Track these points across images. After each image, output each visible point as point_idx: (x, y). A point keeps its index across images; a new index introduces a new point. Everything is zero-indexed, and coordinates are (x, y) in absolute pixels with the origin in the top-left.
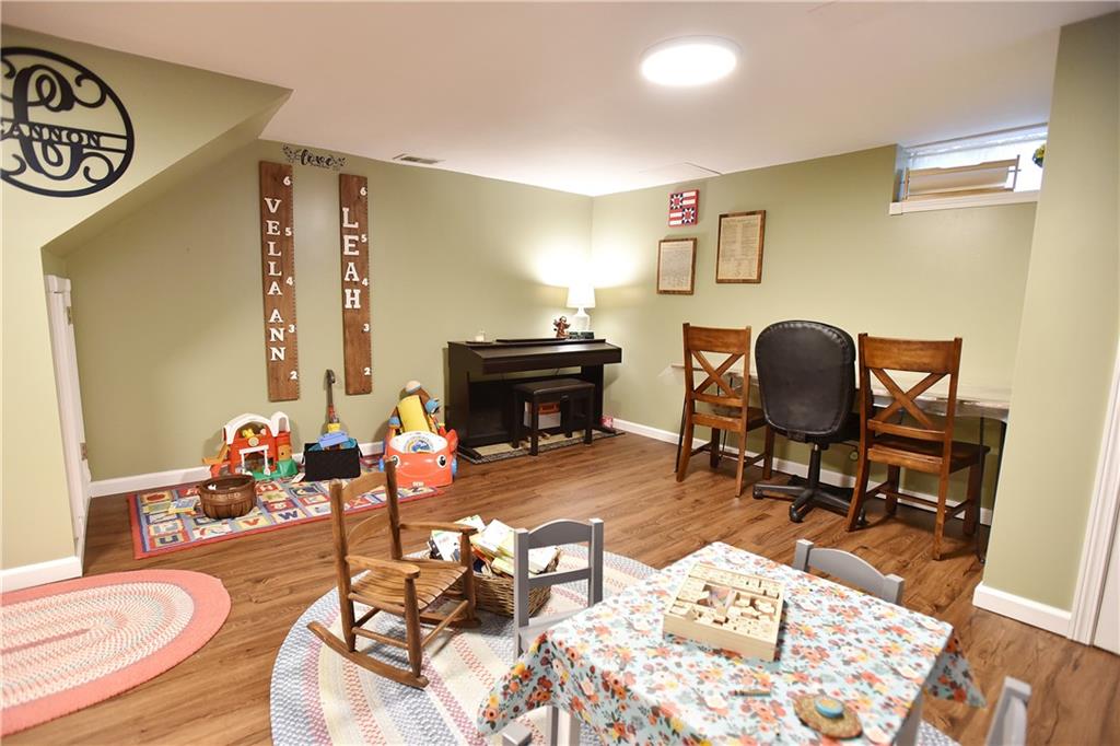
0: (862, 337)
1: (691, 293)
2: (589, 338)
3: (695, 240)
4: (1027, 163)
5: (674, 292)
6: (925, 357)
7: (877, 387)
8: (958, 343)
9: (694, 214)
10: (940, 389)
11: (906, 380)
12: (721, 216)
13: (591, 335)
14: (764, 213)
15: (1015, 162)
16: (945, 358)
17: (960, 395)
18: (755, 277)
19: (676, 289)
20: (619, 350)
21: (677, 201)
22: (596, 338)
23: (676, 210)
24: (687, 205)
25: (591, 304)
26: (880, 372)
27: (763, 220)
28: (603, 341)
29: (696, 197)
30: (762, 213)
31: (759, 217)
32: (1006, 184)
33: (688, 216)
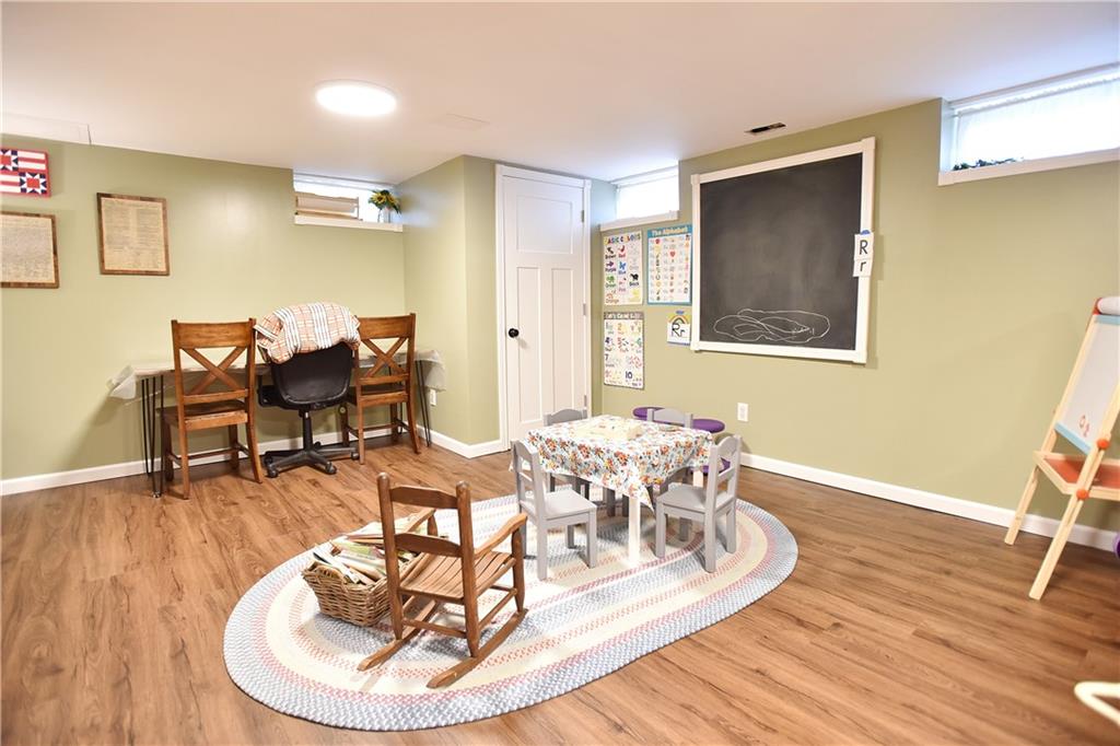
1: (56, 285)
3: (51, 218)
4: (366, 204)
5: (19, 285)
6: (389, 329)
9: (44, 182)
12: (100, 196)
15: (357, 201)
16: (407, 327)
18: (162, 268)
21: (6, 160)
23: (8, 172)
24: (27, 168)
26: (367, 343)
27: (164, 208)
29: (46, 161)
30: (163, 201)
31: (160, 204)
32: (355, 215)
33: (33, 183)
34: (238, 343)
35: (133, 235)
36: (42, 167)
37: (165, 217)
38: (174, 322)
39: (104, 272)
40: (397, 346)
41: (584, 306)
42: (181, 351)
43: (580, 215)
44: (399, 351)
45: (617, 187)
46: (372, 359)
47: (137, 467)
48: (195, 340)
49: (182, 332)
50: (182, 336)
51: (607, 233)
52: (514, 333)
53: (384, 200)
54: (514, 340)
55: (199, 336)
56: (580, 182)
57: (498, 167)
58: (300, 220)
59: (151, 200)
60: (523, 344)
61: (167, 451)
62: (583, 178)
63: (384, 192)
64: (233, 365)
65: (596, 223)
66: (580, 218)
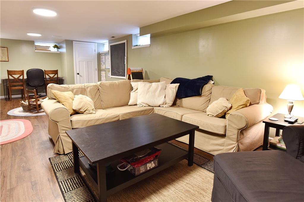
0: (45, 70)
4: (52, 47)
6: (53, 72)
7: (47, 77)
8: (57, 70)
11: (52, 75)
15: (50, 47)
16: (56, 72)
17: (59, 77)
18: (7, 60)
26: (48, 75)
27: (7, 49)
30: (7, 48)
31: (6, 48)
32: (49, 49)
34: (20, 74)
37: (7, 51)
38: (8, 70)
40: (54, 76)
41: (96, 69)
42: (9, 76)
44: (55, 77)
45: (104, 44)
46: (49, 78)
47: (3, 97)
48: (11, 74)
49: (9, 72)
50: (9, 73)
51: (101, 54)
52: (78, 74)
53: (56, 46)
54: (78, 75)
55: (13, 73)
56: (94, 44)
57: (73, 42)
58: (36, 51)
59: (5, 47)
60: (81, 76)
61: (8, 94)
62: (95, 43)
63: (56, 45)
64: (20, 78)
65: (99, 52)
66: (94, 51)
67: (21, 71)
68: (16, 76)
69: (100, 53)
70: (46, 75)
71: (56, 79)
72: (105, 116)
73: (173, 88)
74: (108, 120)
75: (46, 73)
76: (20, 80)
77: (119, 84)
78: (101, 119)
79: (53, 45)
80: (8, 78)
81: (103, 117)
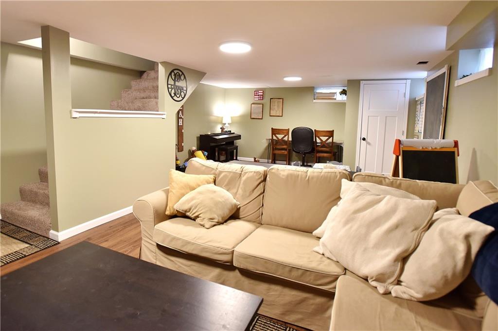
0: (315, 130)
1: (262, 119)
2: (230, 133)
3: (263, 104)
4: (338, 94)
5: (256, 119)
6: (327, 134)
7: (318, 141)
8: (333, 131)
9: (262, 97)
10: (330, 140)
11: (324, 139)
12: (271, 99)
13: (230, 131)
14: (283, 99)
15: (336, 93)
16: (331, 134)
17: (334, 141)
18: (281, 115)
19: (257, 118)
20: (240, 136)
21: (257, 93)
22: (232, 132)
23: (256, 96)
24: (260, 94)
25: (230, 122)
26: (319, 137)
27: (283, 101)
28: (234, 133)
29: (263, 93)
32: (335, 98)
33: (260, 97)
34: (285, 134)
35: (276, 107)
36: (262, 94)
37: (283, 102)
38: (272, 128)
39: (270, 116)
40: (328, 139)
41: (403, 132)
42: (273, 135)
43: (404, 94)
46: (320, 143)
48: (276, 133)
50: (274, 131)
51: (417, 101)
52: (364, 139)
54: (364, 141)
56: (405, 81)
57: (361, 82)
58: (314, 101)
59: (280, 99)
60: (369, 143)
62: (406, 79)
63: (344, 90)
64: (284, 139)
65: (413, 97)
66: (403, 95)
67: (286, 130)
68: (280, 136)
69: (417, 99)
70: (317, 138)
71: (331, 145)
72: (204, 242)
73: (456, 238)
74: (207, 252)
75: (316, 135)
76: (284, 141)
77: (313, 178)
78: (193, 244)
79: (341, 90)
80: (271, 138)
81: (200, 242)
